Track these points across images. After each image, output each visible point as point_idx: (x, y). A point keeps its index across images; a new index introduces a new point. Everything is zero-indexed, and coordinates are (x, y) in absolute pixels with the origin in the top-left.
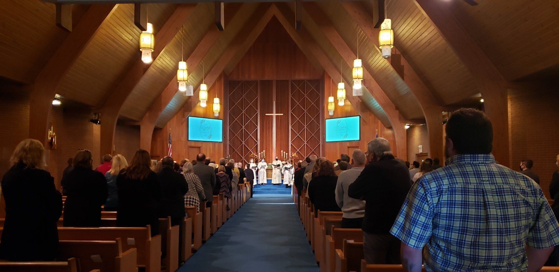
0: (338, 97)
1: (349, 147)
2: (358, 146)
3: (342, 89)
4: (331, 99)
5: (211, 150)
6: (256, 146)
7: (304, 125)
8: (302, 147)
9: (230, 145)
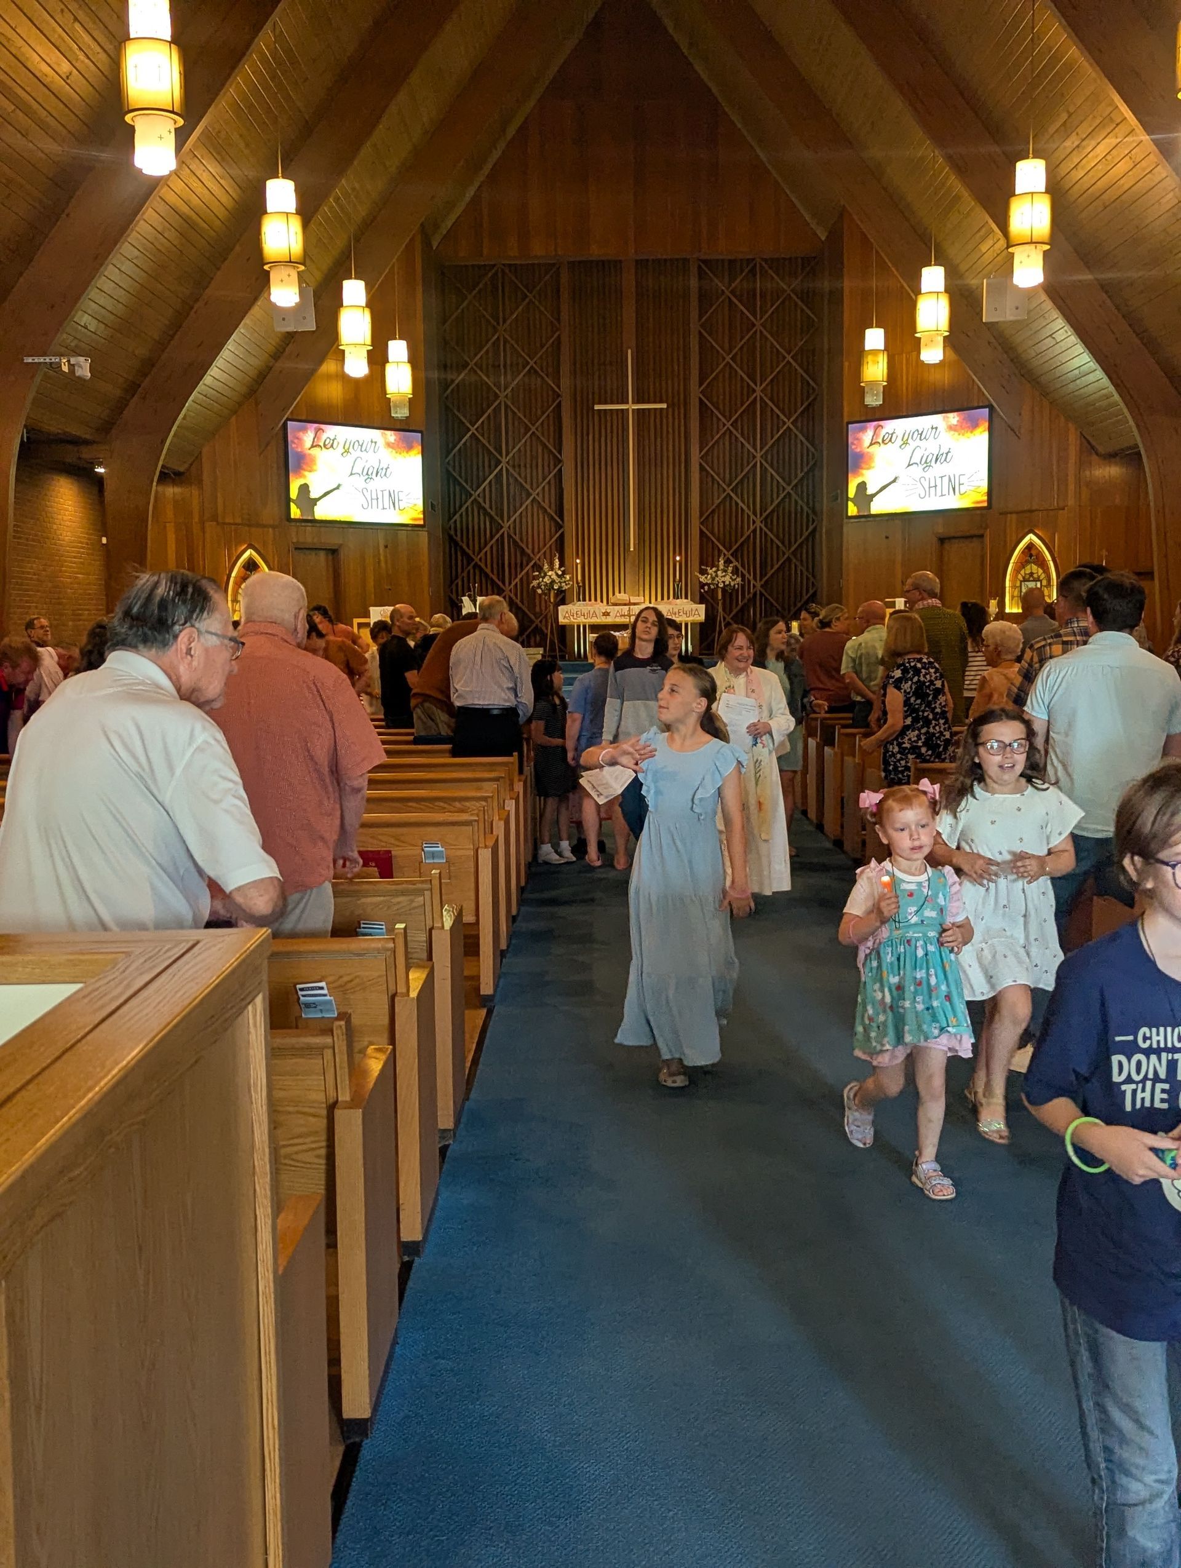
0: (918, 329)
1: (942, 540)
2: (981, 532)
3: (938, 293)
4: (875, 338)
5: (382, 558)
6: (556, 540)
7: (752, 450)
8: (743, 539)
9: (450, 537)
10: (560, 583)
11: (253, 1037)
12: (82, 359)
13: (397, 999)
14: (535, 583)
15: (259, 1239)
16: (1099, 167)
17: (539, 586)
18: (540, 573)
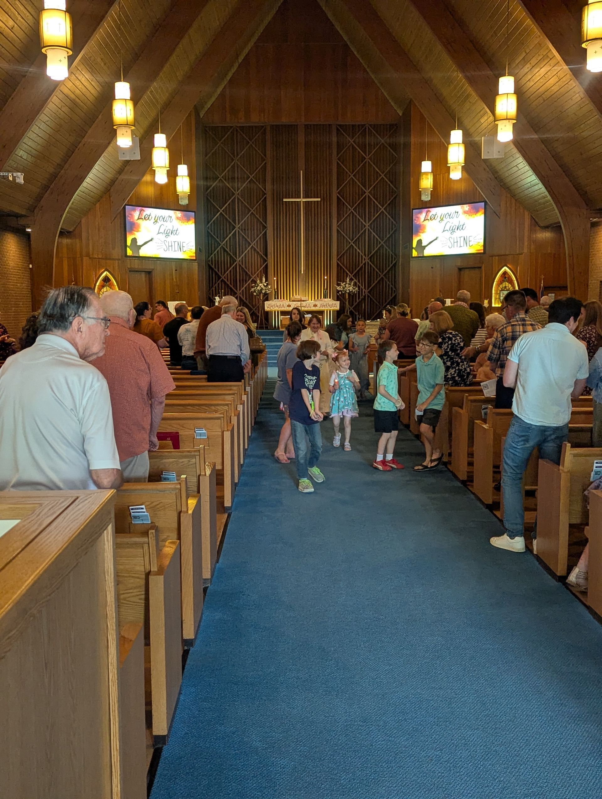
0: (449, 162)
1: (460, 269)
2: (478, 266)
3: (459, 143)
4: (426, 166)
5: (174, 276)
6: (264, 268)
7: (364, 223)
8: (359, 268)
9: (209, 265)
10: (266, 289)
11: (106, 547)
12: (19, 174)
13: (182, 514)
14: (253, 290)
15: (109, 652)
16: (541, 80)
17: (255, 291)
18: (255, 284)
